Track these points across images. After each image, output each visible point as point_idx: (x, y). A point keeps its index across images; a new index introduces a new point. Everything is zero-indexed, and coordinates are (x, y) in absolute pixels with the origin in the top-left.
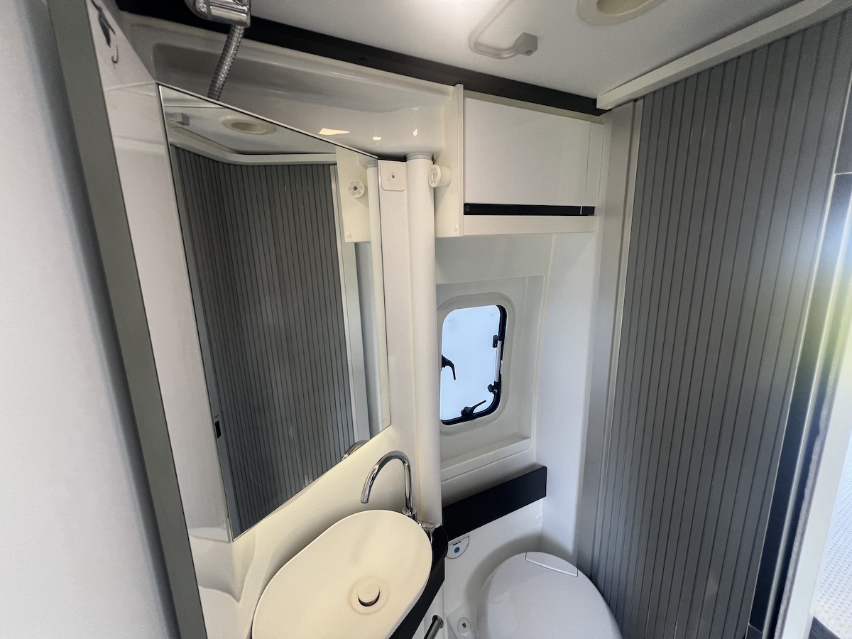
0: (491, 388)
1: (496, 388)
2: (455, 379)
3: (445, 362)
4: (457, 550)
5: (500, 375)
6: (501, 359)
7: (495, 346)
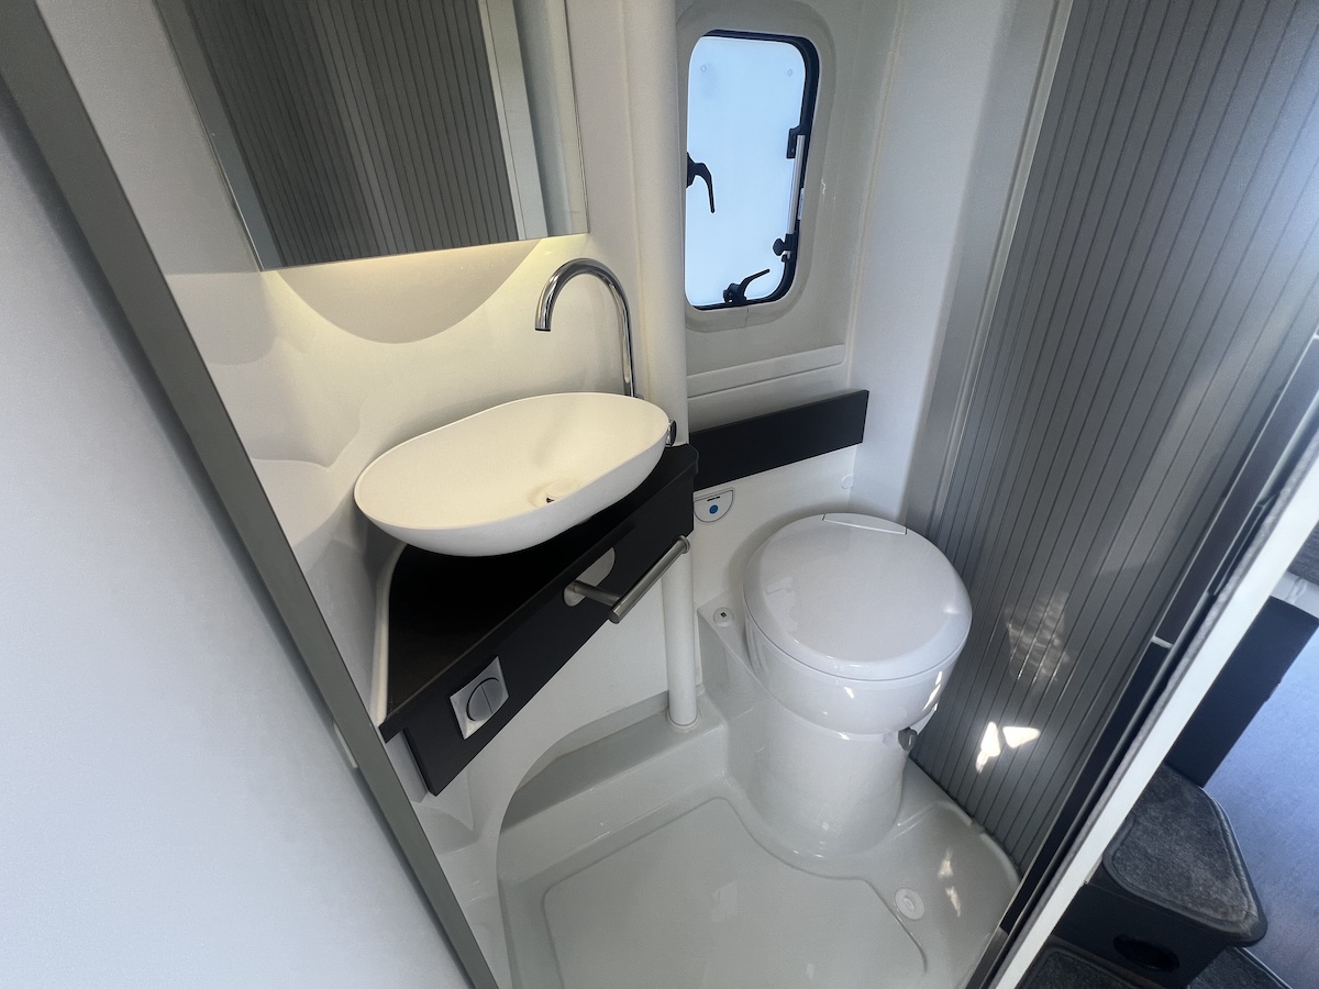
0: (779, 247)
1: (788, 247)
2: (713, 211)
3: (696, 170)
4: (714, 509)
5: (797, 223)
6: (801, 185)
7: (791, 155)
